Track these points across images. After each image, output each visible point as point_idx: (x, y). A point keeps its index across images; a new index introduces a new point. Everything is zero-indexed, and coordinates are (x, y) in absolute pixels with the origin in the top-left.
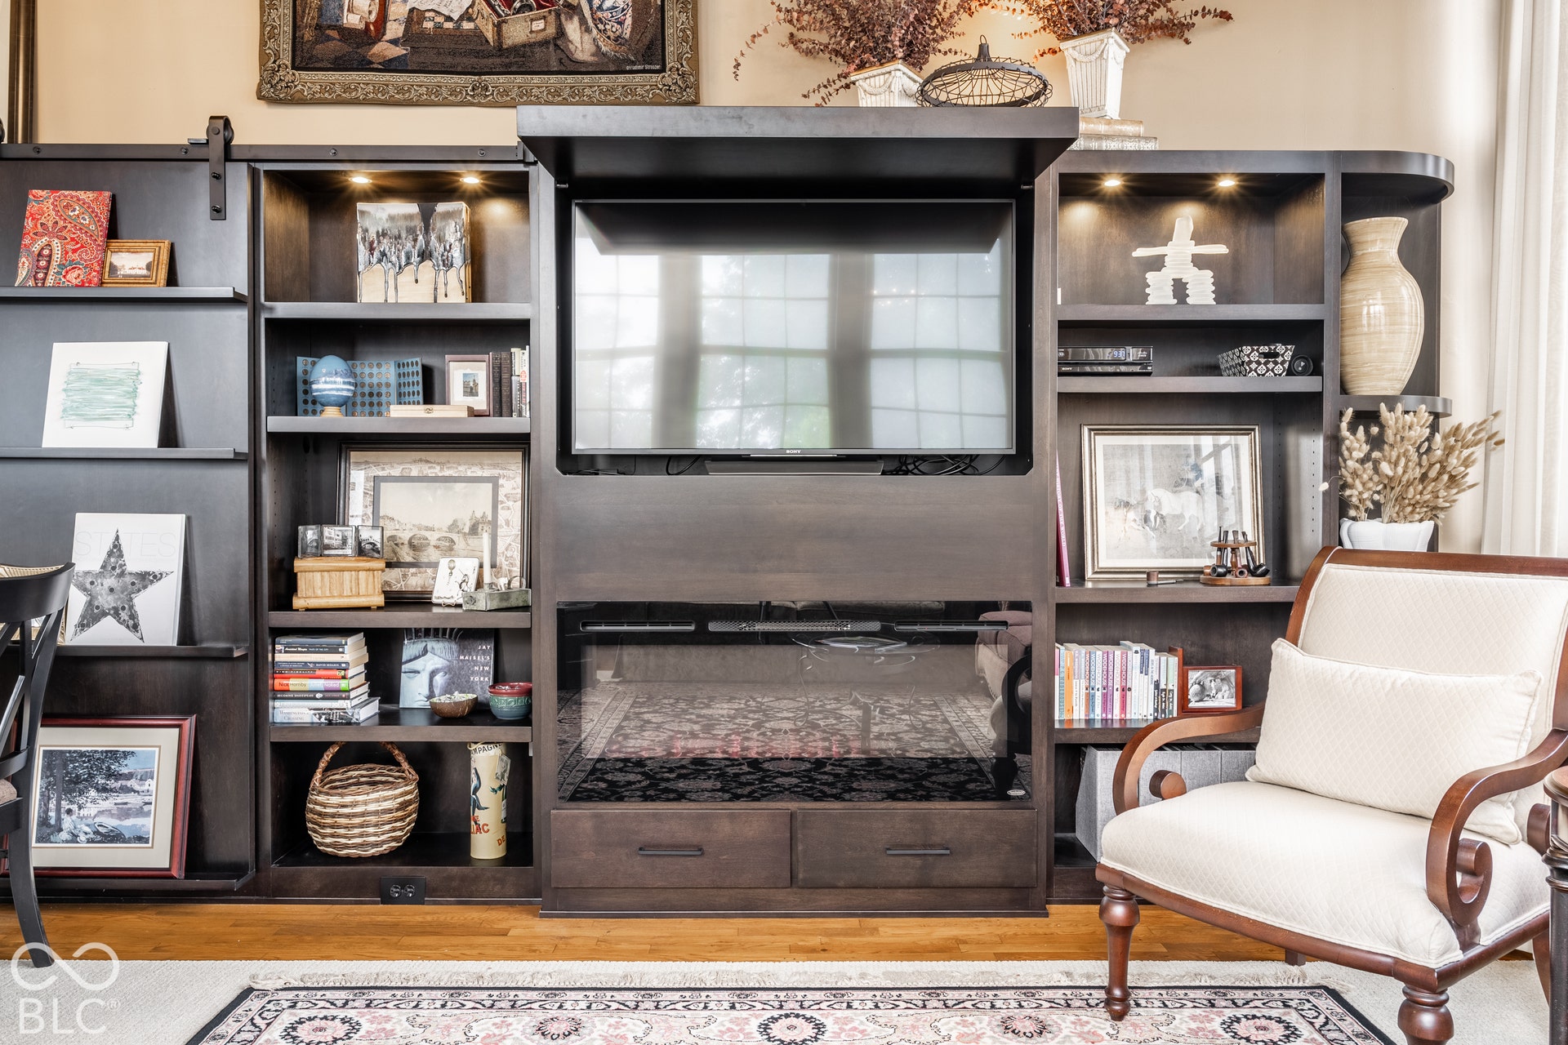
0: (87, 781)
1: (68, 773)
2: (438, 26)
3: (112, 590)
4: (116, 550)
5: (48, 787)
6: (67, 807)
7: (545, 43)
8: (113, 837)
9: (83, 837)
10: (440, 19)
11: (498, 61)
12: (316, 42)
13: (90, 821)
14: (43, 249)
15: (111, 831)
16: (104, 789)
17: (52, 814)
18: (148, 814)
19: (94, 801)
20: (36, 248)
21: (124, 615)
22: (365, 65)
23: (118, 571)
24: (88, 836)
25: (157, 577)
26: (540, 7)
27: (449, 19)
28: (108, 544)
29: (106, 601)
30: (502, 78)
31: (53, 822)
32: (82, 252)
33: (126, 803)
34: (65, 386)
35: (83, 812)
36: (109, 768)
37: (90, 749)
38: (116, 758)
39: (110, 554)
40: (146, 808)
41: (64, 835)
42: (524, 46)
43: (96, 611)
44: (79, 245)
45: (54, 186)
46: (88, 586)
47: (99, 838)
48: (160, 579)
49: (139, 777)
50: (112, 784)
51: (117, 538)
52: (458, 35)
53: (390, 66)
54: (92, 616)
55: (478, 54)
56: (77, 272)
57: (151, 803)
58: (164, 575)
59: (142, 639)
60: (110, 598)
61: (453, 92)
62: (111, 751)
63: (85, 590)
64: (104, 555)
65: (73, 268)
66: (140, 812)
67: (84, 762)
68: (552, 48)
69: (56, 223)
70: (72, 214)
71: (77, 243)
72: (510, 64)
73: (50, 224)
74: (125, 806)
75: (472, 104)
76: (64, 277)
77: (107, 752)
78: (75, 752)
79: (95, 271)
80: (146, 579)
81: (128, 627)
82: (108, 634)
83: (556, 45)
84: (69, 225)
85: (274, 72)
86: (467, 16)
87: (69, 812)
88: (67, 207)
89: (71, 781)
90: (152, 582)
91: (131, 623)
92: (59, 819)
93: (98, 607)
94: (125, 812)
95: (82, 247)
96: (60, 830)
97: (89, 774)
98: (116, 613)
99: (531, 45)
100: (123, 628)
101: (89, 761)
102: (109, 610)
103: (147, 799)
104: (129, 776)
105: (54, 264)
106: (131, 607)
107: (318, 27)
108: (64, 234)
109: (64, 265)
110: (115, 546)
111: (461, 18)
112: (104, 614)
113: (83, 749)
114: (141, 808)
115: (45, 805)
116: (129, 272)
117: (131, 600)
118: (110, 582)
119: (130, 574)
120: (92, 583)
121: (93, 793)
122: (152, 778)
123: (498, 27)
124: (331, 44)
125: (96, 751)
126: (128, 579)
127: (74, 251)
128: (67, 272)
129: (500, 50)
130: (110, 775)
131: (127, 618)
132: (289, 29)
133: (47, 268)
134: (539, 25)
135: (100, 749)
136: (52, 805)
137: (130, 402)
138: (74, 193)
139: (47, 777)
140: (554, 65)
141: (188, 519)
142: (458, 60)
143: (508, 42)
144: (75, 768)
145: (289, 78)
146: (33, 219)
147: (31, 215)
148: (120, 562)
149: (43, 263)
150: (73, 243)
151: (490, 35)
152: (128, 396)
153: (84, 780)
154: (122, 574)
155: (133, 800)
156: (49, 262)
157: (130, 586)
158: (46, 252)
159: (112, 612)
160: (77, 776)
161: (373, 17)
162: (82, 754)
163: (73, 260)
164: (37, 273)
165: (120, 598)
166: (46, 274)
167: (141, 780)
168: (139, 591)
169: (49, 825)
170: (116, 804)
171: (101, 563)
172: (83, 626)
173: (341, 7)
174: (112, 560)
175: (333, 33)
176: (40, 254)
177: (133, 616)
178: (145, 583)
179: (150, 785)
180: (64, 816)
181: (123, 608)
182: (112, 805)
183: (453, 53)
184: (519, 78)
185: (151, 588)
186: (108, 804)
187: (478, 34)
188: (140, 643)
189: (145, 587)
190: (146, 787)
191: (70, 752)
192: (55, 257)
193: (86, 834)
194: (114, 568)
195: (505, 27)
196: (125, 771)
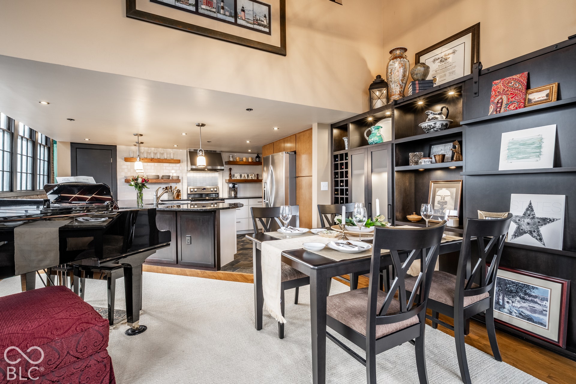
0: (515, 293)
1: (507, 288)
3: (528, 224)
5: (499, 290)
6: (507, 300)
8: (529, 319)
9: (514, 314)
13: (517, 309)
14: (499, 100)
15: (527, 316)
16: (523, 299)
17: (501, 301)
18: (545, 315)
19: (519, 302)
20: (496, 101)
23: (531, 216)
24: (516, 314)
25: (551, 221)
28: (526, 206)
29: (525, 227)
31: (501, 304)
32: (516, 97)
33: (534, 307)
34: (508, 148)
35: (514, 304)
36: (526, 291)
37: (517, 281)
38: (529, 288)
39: (527, 210)
40: (544, 312)
41: (506, 310)
43: (521, 231)
44: (514, 95)
45: (502, 78)
46: (518, 221)
47: (521, 317)
48: (553, 221)
49: (540, 299)
50: (527, 297)
51: (531, 204)
54: (519, 232)
56: (514, 105)
57: (547, 311)
58: (555, 220)
59: (544, 245)
60: (528, 227)
62: (526, 285)
63: (516, 222)
64: (524, 210)
65: (512, 104)
66: (542, 313)
67: (514, 286)
69: (504, 90)
70: (510, 85)
71: (513, 94)
73: (501, 91)
74: (533, 308)
76: (508, 108)
77: (524, 284)
78: (510, 281)
79: (522, 103)
80: (545, 221)
81: (537, 239)
82: (527, 241)
84: (509, 89)
88: (508, 83)
89: (508, 291)
90: (549, 222)
91: (538, 237)
92: (504, 304)
93: (522, 230)
94: (534, 311)
95: (516, 95)
96: (504, 308)
97: (517, 291)
98: (531, 234)
100: (534, 239)
101: (516, 286)
102: (527, 231)
103: (545, 309)
104: (536, 297)
105: (504, 104)
106: (538, 231)
108: (507, 93)
109: (508, 104)
110: (529, 207)
112: (525, 233)
113: (514, 281)
114: (542, 311)
115: (498, 297)
116: (537, 100)
117: (538, 228)
118: (528, 220)
119: (538, 218)
120: (519, 220)
121: (518, 298)
122: (547, 301)
125: (519, 283)
126: (536, 220)
127: (512, 98)
128: (509, 106)
130: (526, 294)
131: (536, 235)
133: (501, 106)
135: (521, 283)
136: (501, 297)
137: (538, 151)
138: (511, 77)
139: (499, 287)
141: (567, 198)
144: (510, 287)
146: (494, 91)
147: (494, 90)
148: (532, 213)
149: (499, 105)
150: (512, 95)
152: (537, 148)
153: (514, 292)
154: (533, 218)
155: (538, 307)
156: (502, 104)
157: (537, 223)
158: (500, 101)
159: (529, 232)
160: (511, 290)
162: (513, 283)
163: (512, 101)
164: (497, 109)
165: (532, 227)
166: (501, 109)
167: (541, 300)
168: (542, 225)
169: (499, 305)
170: (529, 306)
171: (523, 213)
172: (516, 236)
174: (528, 212)
176: (498, 102)
177: (539, 235)
178: (545, 222)
179: (546, 303)
180: (506, 303)
181: (534, 231)
182: (528, 306)
186: (525, 305)
188: (543, 246)
189: (545, 224)
190: (544, 304)
191: (508, 280)
192: (504, 102)
193: (515, 313)
194: (529, 215)
196: (533, 294)
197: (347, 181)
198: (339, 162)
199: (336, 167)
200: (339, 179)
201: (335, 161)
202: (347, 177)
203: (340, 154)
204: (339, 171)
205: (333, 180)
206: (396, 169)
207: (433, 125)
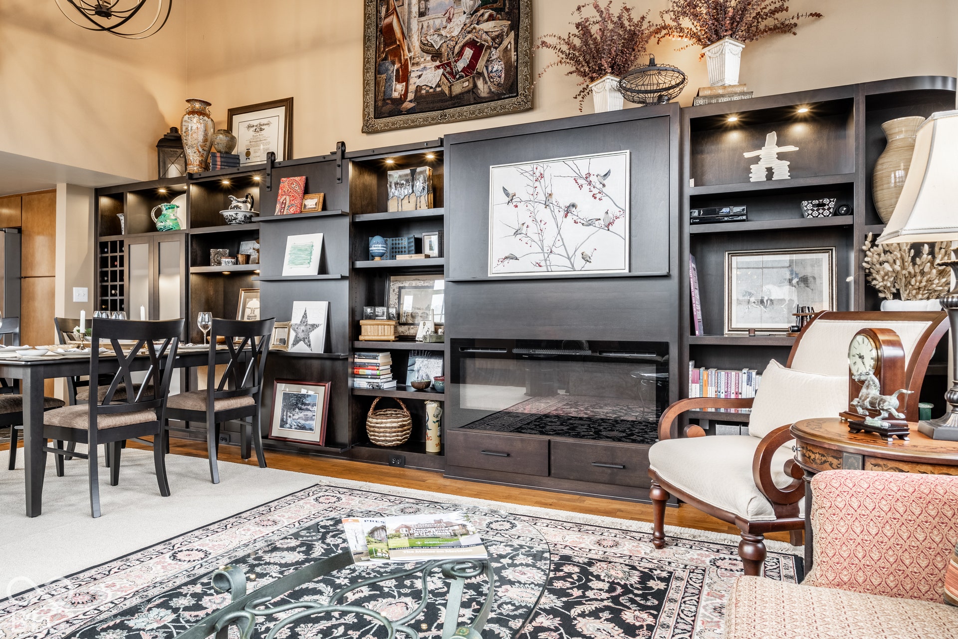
1: (289, 402)
2: (427, 92)
3: (303, 331)
4: (305, 316)
5: (284, 406)
6: (289, 415)
7: (468, 92)
8: (303, 428)
9: (293, 427)
10: (428, 88)
11: (450, 102)
12: (383, 106)
13: (296, 421)
15: (303, 425)
16: (300, 409)
17: (284, 417)
18: (314, 420)
19: (297, 413)
21: (306, 341)
22: (400, 113)
24: (295, 427)
25: (317, 326)
26: (467, 76)
27: (431, 88)
28: (303, 314)
29: (301, 335)
30: (452, 110)
31: (284, 420)
32: (295, 200)
34: (291, 252)
35: (294, 417)
36: (302, 401)
37: (296, 393)
38: (305, 397)
39: (303, 317)
41: (288, 426)
42: (460, 94)
47: (298, 428)
48: (319, 327)
50: (303, 407)
51: (305, 311)
52: (435, 94)
53: (410, 111)
54: (296, 341)
55: (442, 101)
57: (315, 416)
58: (321, 325)
59: (312, 350)
61: (433, 119)
62: (303, 394)
63: (295, 330)
64: (301, 317)
66: (312, 419)
68: (471, 93)
72: (455, 104)
74: (307, 416)
75: (440, 123)
78: (292, 394)
79: (299, 207)
80: (314, 326)
82: (301, 348)
83: (473, 92)
85: (368, 121)
86: (438, 85)
87: (290, 417)
88: (292, 183)
89: (290, 405)
90: (316, 328)
91: (309, 344)
92: (287, 419)
93: (298, 338)
94: (307, 419)
95: (295, 198)
96: (287, 423)
97: (297, 403)
98: (304, 341)
99: (462, 94)
100: (306, 346)
101: (296, 398)
102: (303, 338)
103: (314, 414)
104: (309, 404)
106: (309, 338)
107: (384, 100)
110: (305, 314)
111: (436, 87)
112: (301, 340)
113: (294, 393)
114: (312, 417)
115: (282, 413)
116: (310, 207)
117: (309, 335)
118: (303, 328)
119: (310, 324)
120: (297, 328)
121: (297, 410)
122: (315, 406)
123: (450, 88)
124: (388, 106)
125: (298, 394)
126: (308, 327)
129: (452, 98)
130: (303, 404)
132: (373, 103)
134: (466, 84)
135: (300, 393)
136: (285, 413)
137: (309, 258)
138: (294, 178)
139: (283, 403)
140: (472, 101)
141: (329, 303)
142: (435, 105)
143: (454, 94)
144: (292, 400)
145: (373, 123)
148: (306, 320)
151: (447, 92)
152: (309, 255)
153: (295, 405)
154: (306, 325)
155: (309, 414)
157: (309, 330)
160: (293, 403)
161: (403, 92)
162: (294, 395)
165: (305, 334)
167: (312, 406)
168: (311, 331)
170: (304, 415)
171: (300, 320)
172: (294, 345)
173: (392, 90)
174: (304, 319)
175: (389, 101)
177: (309, 341)
178: (313, 328)
179: (315, 408)
181: (306, 338)
183: (433, 102)
184: (458, 109)
185: (315, 330)
186: (301, 415)
187: (442, 92)
188: (311, 352)
189: (313, 330)
190: (313, 409)
193: (294, 425)
194: (304, 322)
195: (452, 87)
196: (307, 402)
197: (122, 287)
198: (109, 255)
199: (103, 262)
200: (110, 284)
201: (102, 252)
202: (122, 280)
203: (111, 242)
204: (110, 269)
205: (99, 284)
206: (193, 270)
207: (234, 215)
